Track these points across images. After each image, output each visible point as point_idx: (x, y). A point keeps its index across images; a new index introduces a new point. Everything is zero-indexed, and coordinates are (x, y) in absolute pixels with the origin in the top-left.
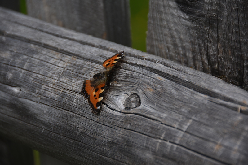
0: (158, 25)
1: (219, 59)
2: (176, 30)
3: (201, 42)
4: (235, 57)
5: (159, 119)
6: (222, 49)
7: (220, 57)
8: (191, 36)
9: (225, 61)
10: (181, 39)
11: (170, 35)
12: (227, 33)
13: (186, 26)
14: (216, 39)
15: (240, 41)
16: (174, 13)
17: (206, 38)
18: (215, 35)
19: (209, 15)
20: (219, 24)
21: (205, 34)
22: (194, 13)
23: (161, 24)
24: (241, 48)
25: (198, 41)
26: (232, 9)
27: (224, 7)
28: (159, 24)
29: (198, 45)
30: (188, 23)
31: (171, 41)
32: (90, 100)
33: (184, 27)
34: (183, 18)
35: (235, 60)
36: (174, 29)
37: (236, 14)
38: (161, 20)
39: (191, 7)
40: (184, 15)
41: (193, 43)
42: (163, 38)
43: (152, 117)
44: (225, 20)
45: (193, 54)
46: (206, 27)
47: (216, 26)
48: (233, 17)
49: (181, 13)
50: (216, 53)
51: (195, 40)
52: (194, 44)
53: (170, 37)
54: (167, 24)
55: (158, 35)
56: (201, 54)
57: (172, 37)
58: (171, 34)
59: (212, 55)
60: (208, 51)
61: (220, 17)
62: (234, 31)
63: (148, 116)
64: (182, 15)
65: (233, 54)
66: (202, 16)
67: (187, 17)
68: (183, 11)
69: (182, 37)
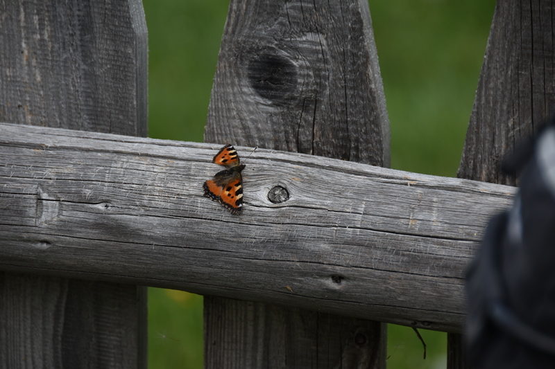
0: (223, 116)
1: (315, 145)
2: (251, 119)
3: (289, 129)
4: (338, 139)
5: (324, 207)
6: (319, 133)
7: (316, 142)
8: (273, 123)
9: (323, 145)
10: (258, 130)
11: (241, 127)
12: (328, 114)
13: (267, 113)
14: (312, 122)
15: (347, 121)
16: (249, 100)
17: (297, 123)
18: (311, 119)
19: (304, 96)
20: (317, 105)
21: (296, 118)
22: (280, 97)
23: (229, 115)
24: (347, 129)
25: (285, 127)
26: (337, 87)
27: (326, 86)
28: (225, 115)
29: (283, 133)
30: (271, 109)
31: (242, 133)
32: (224, 201)
33: (264, 115)
34: (263, 104)
35: (339, 143)
36: (248, 118)
37: (343, 92)
38: (229, 110)
39: (277, 90)
40: (265, 101)
41: (275, 132)
42: (230, 130)
43: (314, 206)
44: (326, 100)
45: (275, 144)
46: (297, 110)
47: (313, 107)
48: (337, 95)
49: (261, 99)
50: (310, 138)
51: (280, 128)
52: (279, 132)
53: (241, 129)
54: (238, 114)
55: (223, 128)
56: (287, 142)
57: (245, 128)
58: (242, 125)
59: (304, 141)
60: (299, 137)
61: (320, 97)
62: (339, 110)
63: (308, 206)
64: (261, 100)
65: (336, 137)
66: (294, 98)
67: (270, 103)
68: (262, 96)
69: (260, 126)
